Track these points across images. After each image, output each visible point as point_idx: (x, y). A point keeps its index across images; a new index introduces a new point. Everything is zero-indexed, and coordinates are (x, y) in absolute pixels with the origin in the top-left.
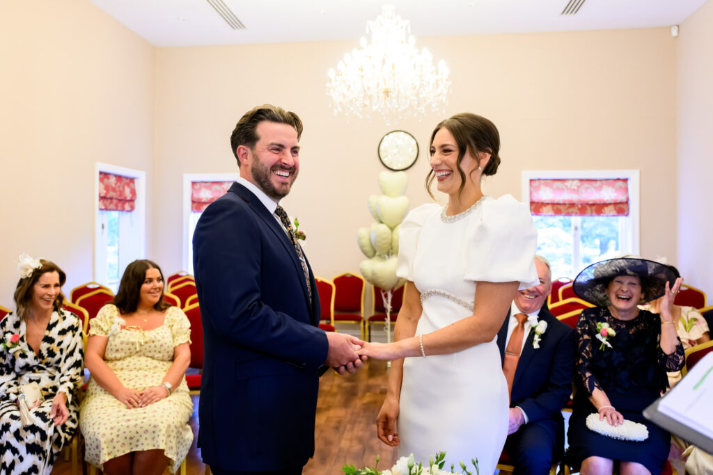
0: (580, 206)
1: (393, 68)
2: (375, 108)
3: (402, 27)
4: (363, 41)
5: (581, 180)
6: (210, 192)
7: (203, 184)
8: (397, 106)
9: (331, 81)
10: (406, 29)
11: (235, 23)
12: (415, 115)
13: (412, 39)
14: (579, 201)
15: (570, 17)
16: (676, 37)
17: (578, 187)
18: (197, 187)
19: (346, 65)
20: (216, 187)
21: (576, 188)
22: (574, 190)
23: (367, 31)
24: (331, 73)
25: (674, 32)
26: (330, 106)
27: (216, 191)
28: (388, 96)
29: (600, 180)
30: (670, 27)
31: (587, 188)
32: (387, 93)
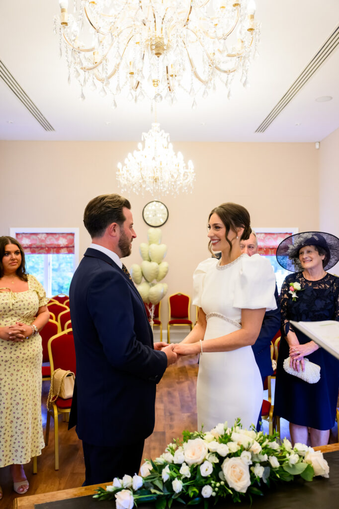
0: (265, 249)
1: (161, 164)
2: (148, 189)
3: (165, 138)
4: (140, 145)
5: (266, 234)
6: (29, 240)
7: (24, 235)
8: (162, 188)
9: (119, 171)
10: (167, 138)
11: (47, 126)
12: (172, 194)
13: (171, 146)
14: (265, 246)
15: (259, 134)
16: (318, 149)
17: (264, 238)
18: (20, 236)
19: (129, 161)
20: (34, 237)
21: (263, 238)
22: (262, 240)
23: (142, 139)
24: (119, 165)
25: (317, 146)
26: (119, 187)
27: (33, 239)
28: (156, 181)
29: (277, 234)
30: (315, 143)
31: (269, 239)
32: (156, 180)
